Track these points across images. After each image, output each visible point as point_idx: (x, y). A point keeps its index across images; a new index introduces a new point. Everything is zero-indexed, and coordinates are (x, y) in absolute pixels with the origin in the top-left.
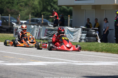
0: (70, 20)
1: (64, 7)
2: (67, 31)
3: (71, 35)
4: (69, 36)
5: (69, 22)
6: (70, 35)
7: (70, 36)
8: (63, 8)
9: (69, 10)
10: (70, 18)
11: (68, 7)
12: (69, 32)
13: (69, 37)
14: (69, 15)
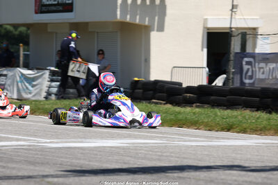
0: (24, 54)
1: (8, 27)
2: (20, 78)
3: (27, 84)
4: (25, 88)
5: (21, 59)
6: (25, 85)
7: (27, 88)
8: (6, 29)
9: (17, 33)
10: (24, 51)
11: (16, 26)
12: (25, 78)
13: (24, 90)
14: (21, 45)
